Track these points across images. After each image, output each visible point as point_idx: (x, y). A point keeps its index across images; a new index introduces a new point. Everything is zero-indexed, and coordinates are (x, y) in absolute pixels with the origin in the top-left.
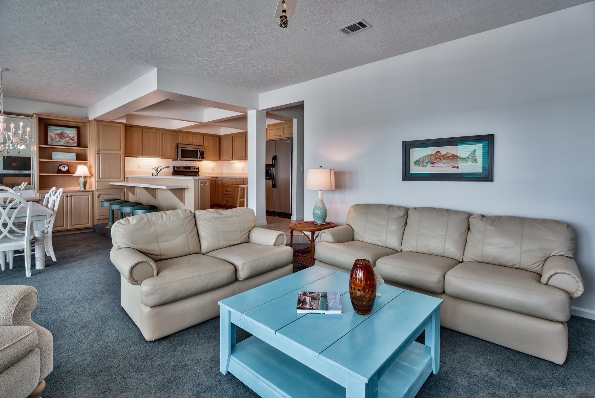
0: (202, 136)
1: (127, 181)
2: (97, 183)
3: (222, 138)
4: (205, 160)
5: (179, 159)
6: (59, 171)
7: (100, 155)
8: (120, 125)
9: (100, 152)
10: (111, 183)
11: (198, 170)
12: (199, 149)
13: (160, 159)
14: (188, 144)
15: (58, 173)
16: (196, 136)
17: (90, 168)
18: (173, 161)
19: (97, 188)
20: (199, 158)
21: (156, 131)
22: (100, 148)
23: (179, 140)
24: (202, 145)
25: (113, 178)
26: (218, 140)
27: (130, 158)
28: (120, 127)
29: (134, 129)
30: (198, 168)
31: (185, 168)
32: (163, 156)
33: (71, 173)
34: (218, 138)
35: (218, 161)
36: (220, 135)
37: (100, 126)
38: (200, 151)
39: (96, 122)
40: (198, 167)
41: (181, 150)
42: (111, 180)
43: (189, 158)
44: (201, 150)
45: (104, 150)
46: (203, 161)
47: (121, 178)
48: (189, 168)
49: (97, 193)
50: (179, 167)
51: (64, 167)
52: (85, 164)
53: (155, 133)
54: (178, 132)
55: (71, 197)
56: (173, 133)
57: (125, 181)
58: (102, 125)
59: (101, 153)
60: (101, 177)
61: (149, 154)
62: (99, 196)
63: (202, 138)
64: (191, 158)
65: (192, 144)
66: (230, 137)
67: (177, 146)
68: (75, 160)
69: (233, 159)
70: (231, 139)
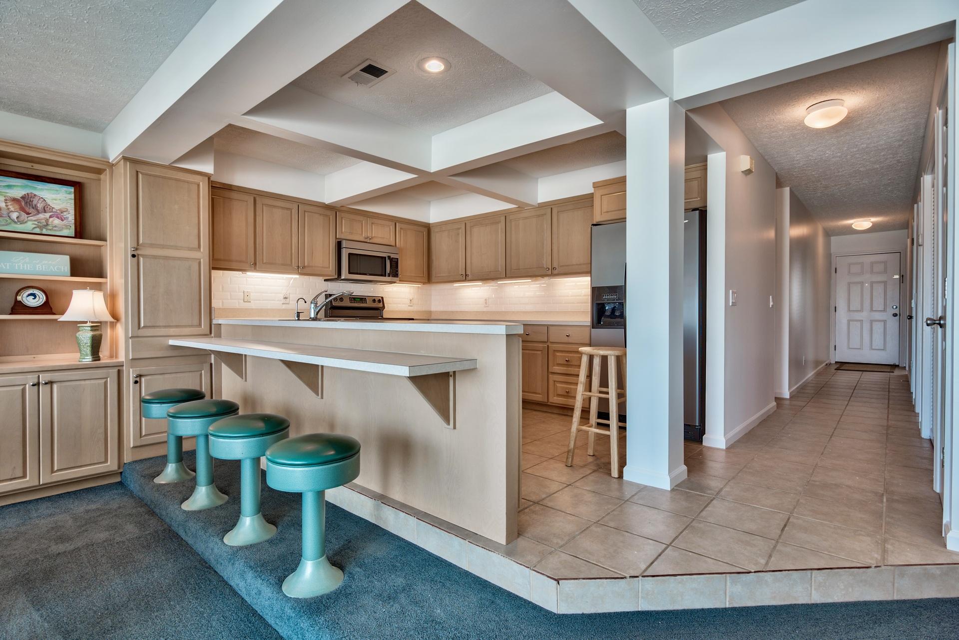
0: (394, 223)
1: (218, 335)
2: (130, 340)
3: (432, 230)
4: (400, 281)
5: (342, 278)
6: (18, 308)
7: (141, 259)
8: (197, 178)
9: (139, 252)
10: (172, 342)
11: (381, 305)
12: (389, 255)
13: (297, 276)
14: (362, 240)
15: (13, 312)
16: (380, 222)
17: (111, 299)
18: (326, 283)
19: (131, 358)
20: (389, 276)
21: (287, 205)
22: (141, 242)
23: (343, 231)
24: (394, 244)
25: (177, 326)
26: (425, 233)
27: (221, 272)
28: (199, 185)
29: (234, 195)
30: (381, 300)
31: (353, 299)
32: (303, 270)
33: (54, 314)
34: (426, 229)
35: (424, 283)
36: (429, 224)
37: (140, 176)
38: (389, 257)
39: (128, 163)
40: (382, 298)
41: (350, 254)
42: (172, 331)
43: (365, 274)
44: (392, 256)
45: (152, 246)
46: (395, 282)
47: (200, 325)
48: (362, 299)
49: (131, 370)
50: (342, 298)
51: (34, 295)
52: (98, 287)
53: (287, 209)
54: (340, 211)
55: (49, 386)
56: (328, 213)
57: (213, 335)
58: (147, 174)
59: (143, 256)
60: (142, 325)
61: (272, 264)
62: (138, 379)
63: (392, 228)
64: (370, 275)
65: (371, 241)
66: (459, 227)
67: (339, 245)
68: (69, 274)
69: (467, 277)
70: (460, 231)
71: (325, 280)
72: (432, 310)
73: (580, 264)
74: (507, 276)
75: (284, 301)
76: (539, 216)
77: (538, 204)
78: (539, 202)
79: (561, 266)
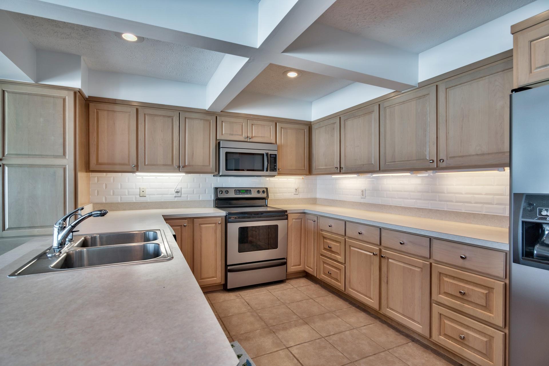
0: (274, 124)
3: (314, 127)
4: (278, 174)
5: (221, 174)
7: (7, 168)
9: (4, 162)
11: (264, 195)
12: (267, 151)
13: (184, 174)
14: (243, 139)
16: (260, 122)
20: (267, 171)
21: (169, 113)
22: (6, 153)
23: (224, 133)
24: (274, 142)
26: (306, 131)
27: (120, 174)
29: (117, 108)
30: (266, 191)
31: (238, 190)
32: (183, 169)
34: (308, 127)
35: (306, 175)
36: (311, 122)
37: (6, 94)
38: (267, 154)
40: (267, 189)
41: (227, 153)
44: (270, 152)
45: (18, 156)
46: (274, 176)
48: (248, 191)
50: (227, 190)
53: (169, 117)
54: (220, 116)
56: (209, 118)
59: (8, 165)
60: (7, 227)
61: (153, 165)
63: (273, 128)
64: (248, 170)
65: (251, 140)
66: (335, 122)
67: (218, 146)
69: (341, 170)
70: (335, 125)
72: (317, 197)
74: (381, 169)
75: (176, 195)
78: (419, 81)
79: (451, 157)
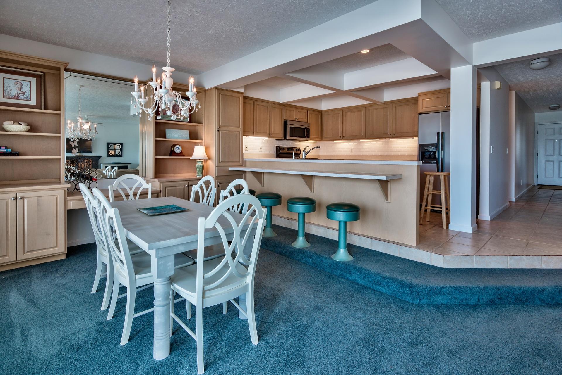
0: (307, 111)
1: (245, 166)
2: (217, 168)
3: (323, 114)
4: (310, 140)
5: (287, 139)
6: (173, 153)
7: (221, 132)
8: (239, 95)
9: (220, 129)
10: (230, 169)
11: (299, 152)
13: (267, 138)
14: (294, 120)
15: (170, 156)
16: (301, 110)
17: (207, 149)
18: (277, 141)
19: (217, 175)
20: (306, 137)
21: (266, 104)
22: (221, 124)
23: (287, 116)
24: (307, 122)
25: (232, 162)
26: (320, 115)
28: (240, 98)
29: (246, 101)
30: (300, 150)
31: (288, 149)
32: (270, 135)
33: (184, 156)
34: (320, 113)
35: (318, 141)
36: (321, 111)
37: (221, 95)
38: (306, 128)
39: (217, 90)
40: (300, 148)
41: (291, 127)
42: (230, 164)
43: (296, 137)
44: (308, 128)
45: (224, 126)
46: (307, 141)
47: (239, 161)
48: (292, 149)
49: (217, 181)
50: (283, 148)
51: (178, 148)
52: (201, 144)
53: (265, 106)
54: (285, 106)
55: (191, 187)
56: (281, 107)
57: (244, 166)
58: (224, 95)
59: (221, 130)
60: (221, 161)
61: (260, 132)
62: (219, 185)
63: (306, 113)
64: (298, 137)
65: (298, 120)
66: (339, 112)
67: (285, 123)
68: (189, 139)
69: (343, 138)
70: (340, 114)
71: (276, 140)
72: (320, 154)
73: (408, 132)
74: (367, 137)
75: (260, 150)
76: (385, 108)
77: (385, 102)
78: (385, 101)
79: (397, 133)
